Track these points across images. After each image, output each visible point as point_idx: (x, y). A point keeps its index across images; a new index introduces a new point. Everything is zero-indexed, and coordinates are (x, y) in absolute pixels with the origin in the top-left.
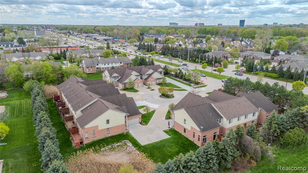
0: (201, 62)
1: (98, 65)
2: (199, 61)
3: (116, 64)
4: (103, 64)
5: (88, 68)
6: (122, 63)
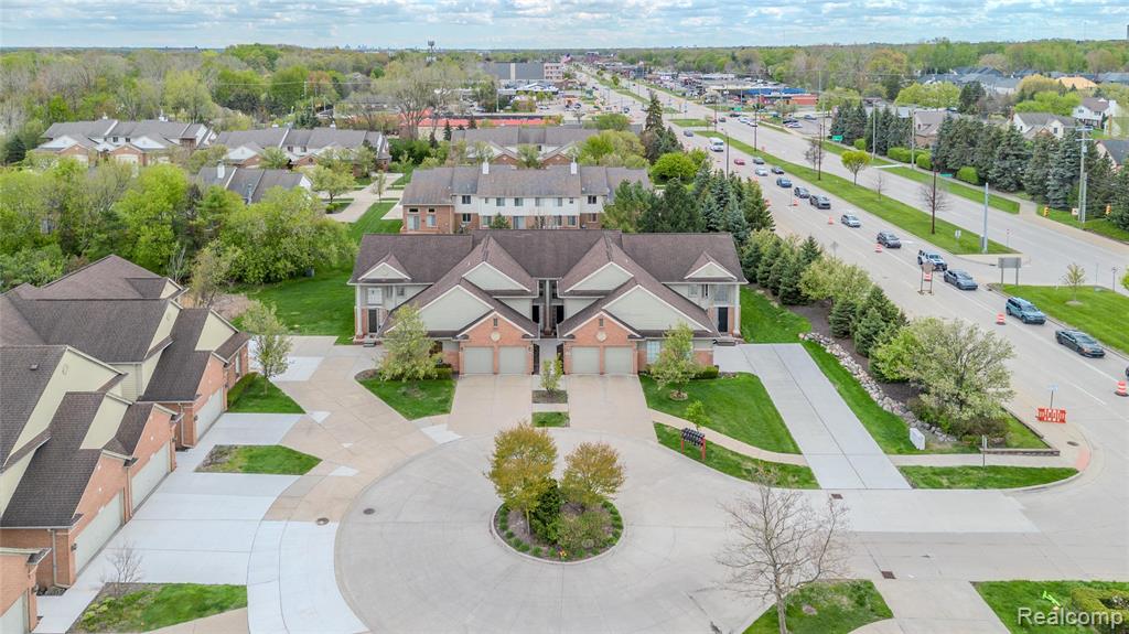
1: (466, 200)
3: (560, 204)
4: (490, 200)
5: (416, 211)
6: (600, 200)
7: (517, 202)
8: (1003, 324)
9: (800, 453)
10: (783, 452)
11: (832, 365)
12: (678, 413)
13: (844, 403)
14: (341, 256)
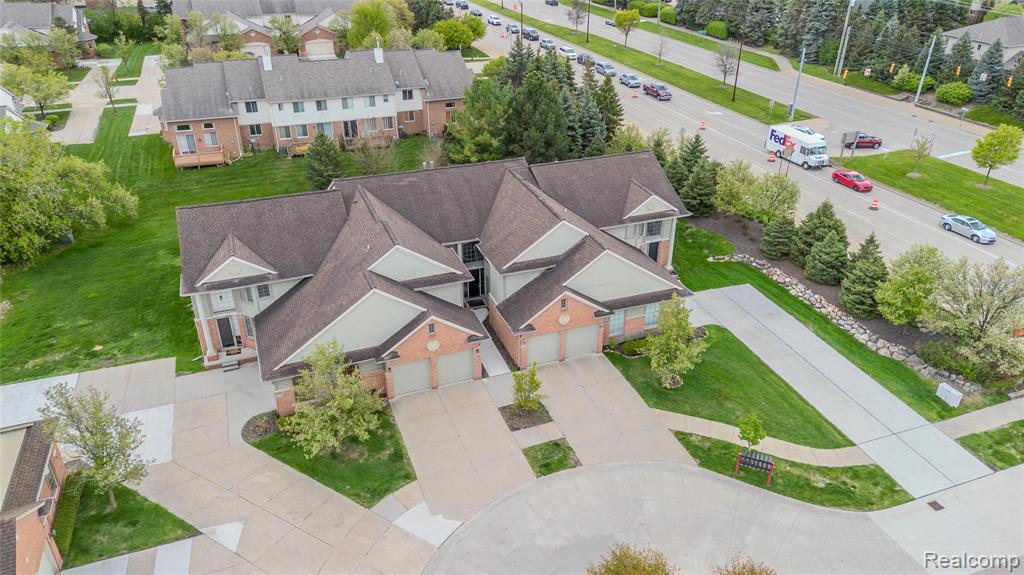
0: (929, 89)
1: (251, 107)
2: (923, 80)
3: (373, 104)
4: (285, 106)
5: (187, 127)
6: (416, 94)
7: (320, 105)
8: (876, 209)
9: (854, 445)
10: (836, 447)
11: (786, 298)
12: (687, 408)
13: (832, 349)
14: (109, 211)
